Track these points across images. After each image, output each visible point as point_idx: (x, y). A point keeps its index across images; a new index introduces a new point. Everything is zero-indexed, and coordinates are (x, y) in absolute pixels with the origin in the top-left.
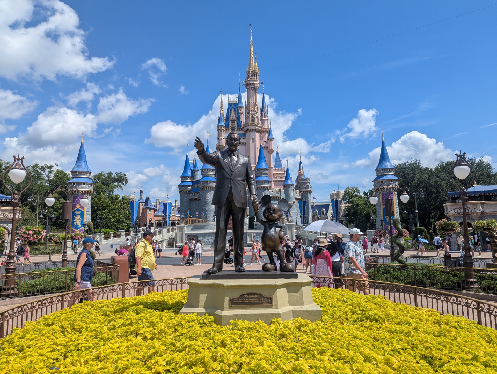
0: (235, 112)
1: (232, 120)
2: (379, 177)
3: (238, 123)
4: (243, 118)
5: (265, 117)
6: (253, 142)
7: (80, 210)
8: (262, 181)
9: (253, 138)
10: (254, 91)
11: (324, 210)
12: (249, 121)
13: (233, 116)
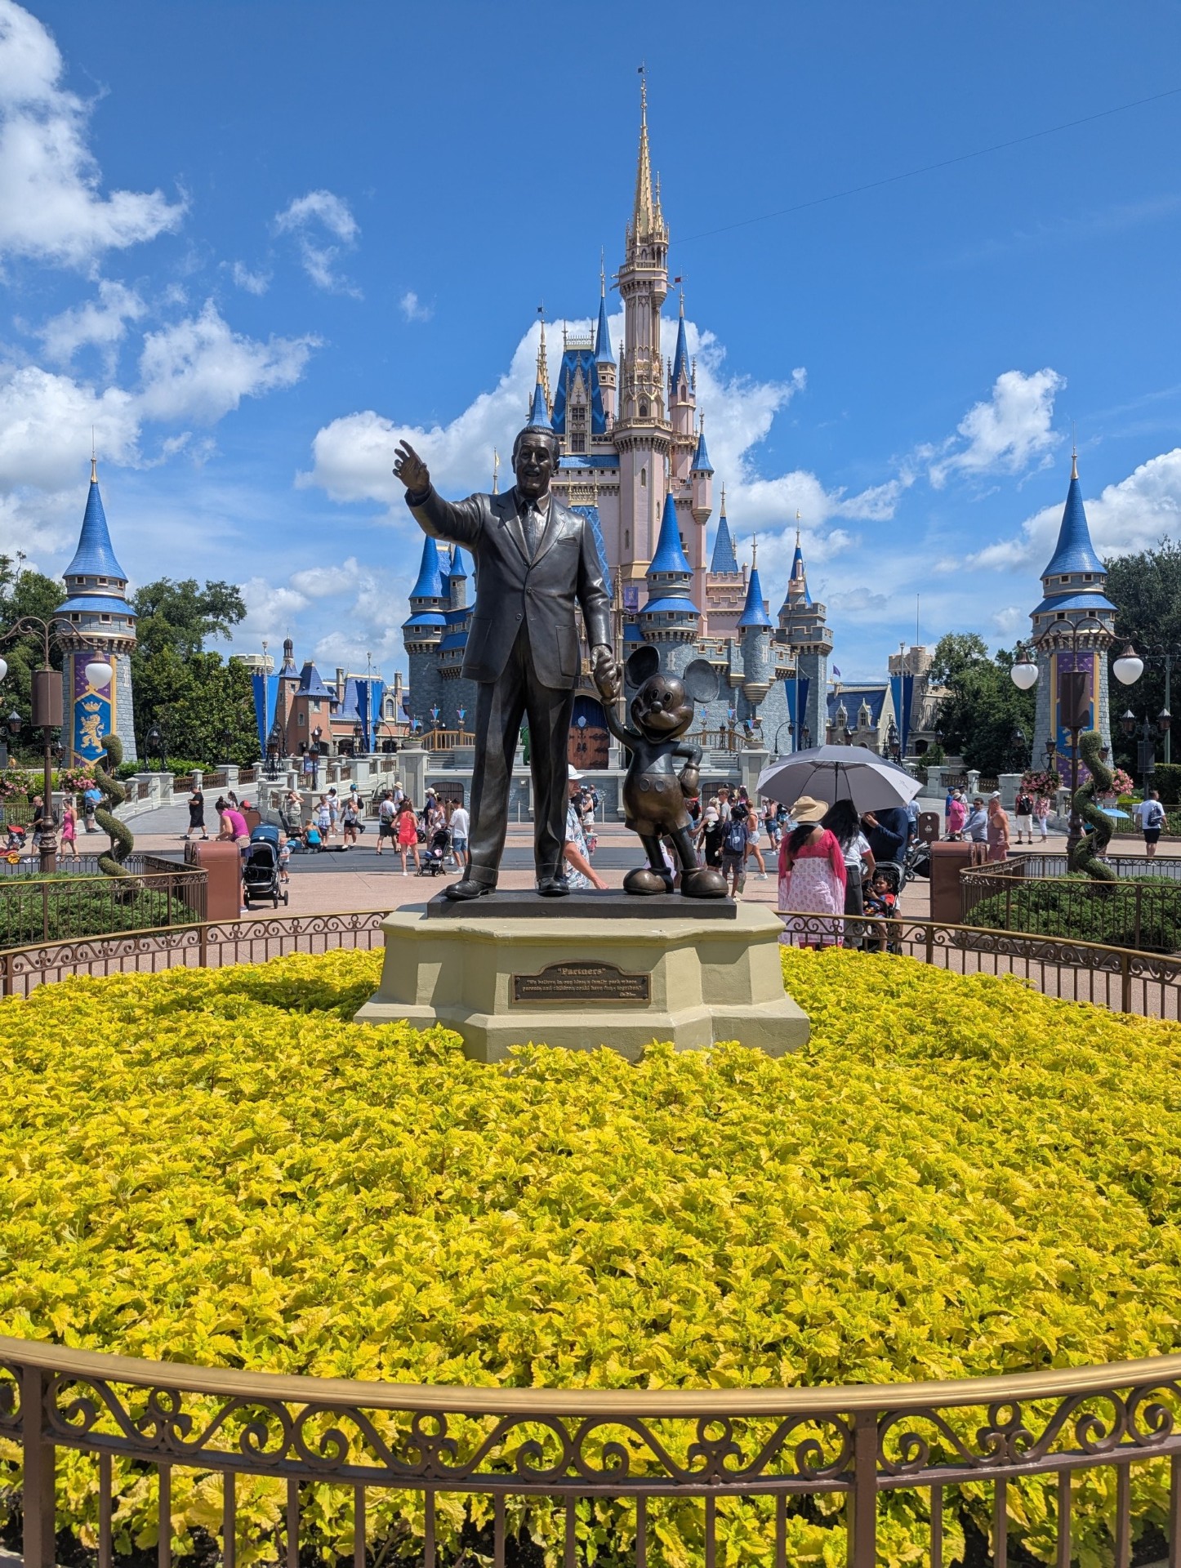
0: (586, 382)
1: (574, 409)
2: (1051, 600)
3: (593, 418)
4: (612, 403)
5: (684, 399)
6: (643, 483)
7: (98, 701)
8: (671, 614)
9: (644, 471)
10: (648, 309)
11: (867, 708)
12: (633, 413)
13: (579, 395)
